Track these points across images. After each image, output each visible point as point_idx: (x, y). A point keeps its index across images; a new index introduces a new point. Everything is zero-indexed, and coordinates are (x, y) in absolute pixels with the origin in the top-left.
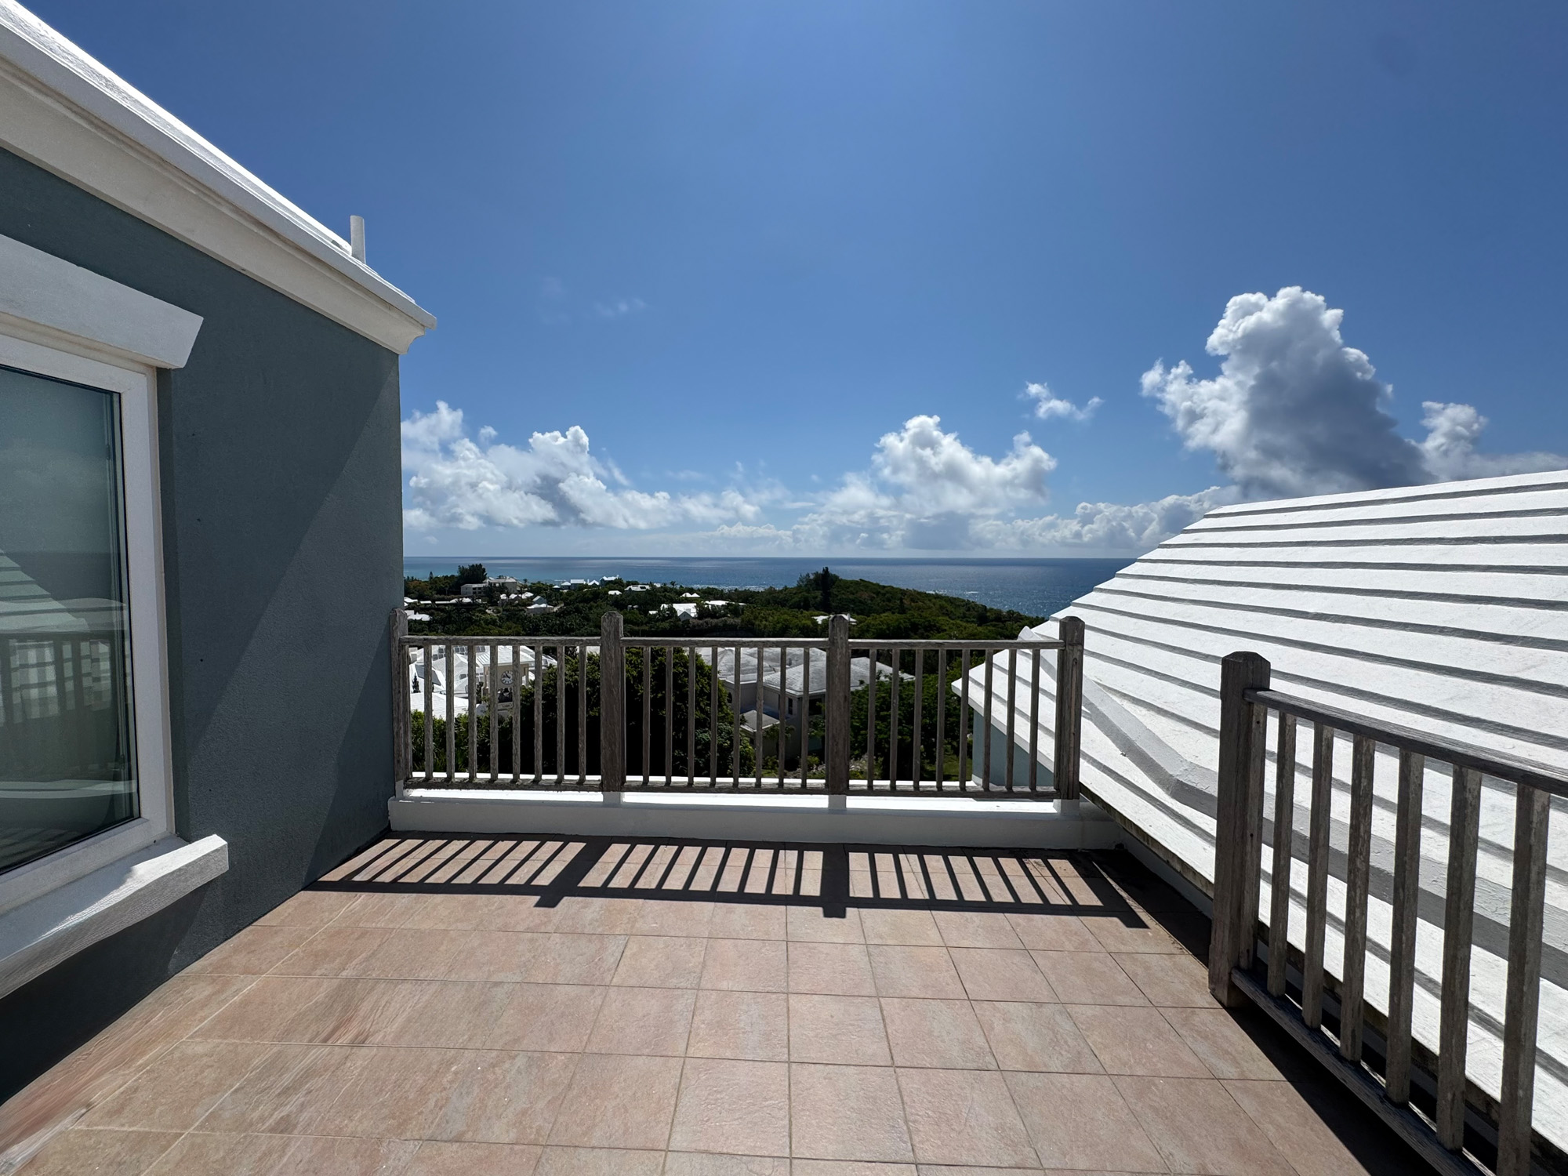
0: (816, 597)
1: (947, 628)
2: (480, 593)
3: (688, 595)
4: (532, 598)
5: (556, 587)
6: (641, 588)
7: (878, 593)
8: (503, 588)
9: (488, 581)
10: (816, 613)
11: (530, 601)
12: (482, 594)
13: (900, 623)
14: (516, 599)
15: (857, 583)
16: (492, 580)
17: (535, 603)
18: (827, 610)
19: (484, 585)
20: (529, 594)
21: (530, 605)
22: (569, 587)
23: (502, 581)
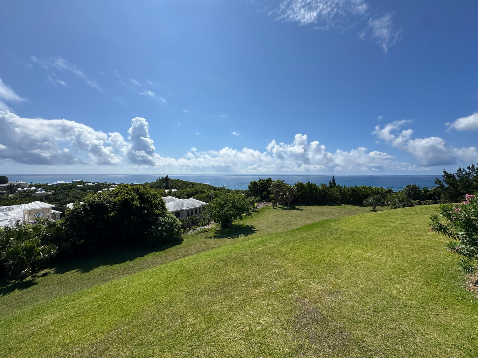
0: (163, 185)
1: (206, 192)
2: (4, 188)
3: (114, 186)
4: (36, 190)
5: (50, 184)
6: (93, 184)
7: (183, 183)
8: (19, 186)
9: (9, 183)
10: (165, 189)
11: (36, 191)
12: (6, 189)
13: (193, 191)
14: (27, 190)
15: (176, 180)
16: (12, 182)
17: (38, 191)
18: (168, 188)
19: (7, 185)
20: (35, 188)
21: (35, 192)
22: (56, 185)
23: (18, 183)
